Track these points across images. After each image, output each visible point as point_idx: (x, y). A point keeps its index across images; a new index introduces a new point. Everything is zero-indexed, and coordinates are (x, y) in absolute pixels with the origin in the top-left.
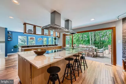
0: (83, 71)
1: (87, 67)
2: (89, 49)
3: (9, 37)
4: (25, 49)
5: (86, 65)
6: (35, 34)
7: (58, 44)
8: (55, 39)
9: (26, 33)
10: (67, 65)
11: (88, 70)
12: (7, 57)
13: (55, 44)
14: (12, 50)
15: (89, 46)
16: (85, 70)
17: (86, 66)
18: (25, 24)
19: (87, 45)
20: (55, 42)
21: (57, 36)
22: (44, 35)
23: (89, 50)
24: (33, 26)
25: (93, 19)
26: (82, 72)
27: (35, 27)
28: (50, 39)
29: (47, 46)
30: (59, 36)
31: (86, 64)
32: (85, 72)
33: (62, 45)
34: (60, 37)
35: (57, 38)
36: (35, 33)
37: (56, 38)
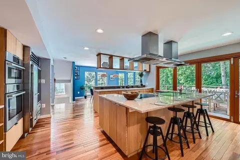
0: (204, 138)
1: (213, 131)
2: (219, 97)
3: (76, 74)
4: (100, 92)
5: (212, 127)
6: (112, 69)
7: (147, 84)
8: (141, 75)
9: (100, 68)
10: (172, 119)
11: (214, 137)
12: (75, 102)
13: (142, 85)
14: (79, 93)
15: (218, 90)
16: (208, 135)
17: (209, 129)
18: (99, 55)
19: (214, 88)
20: (141, 81)
21: (145, 70)
22: (124, 69)
23: (219, 99)
24: (109, 56)
25: (229, 34)
26: (201, 138)
27: (111, 57)
28: (130, 75)
29: (129, 88)
30: (148, 70)
31: (210, 124)
32: (207, 139)
33: (154, 87)
34: (150, 71)
35: (144, 73)
36: (111, 67)
37: (142, 73)
